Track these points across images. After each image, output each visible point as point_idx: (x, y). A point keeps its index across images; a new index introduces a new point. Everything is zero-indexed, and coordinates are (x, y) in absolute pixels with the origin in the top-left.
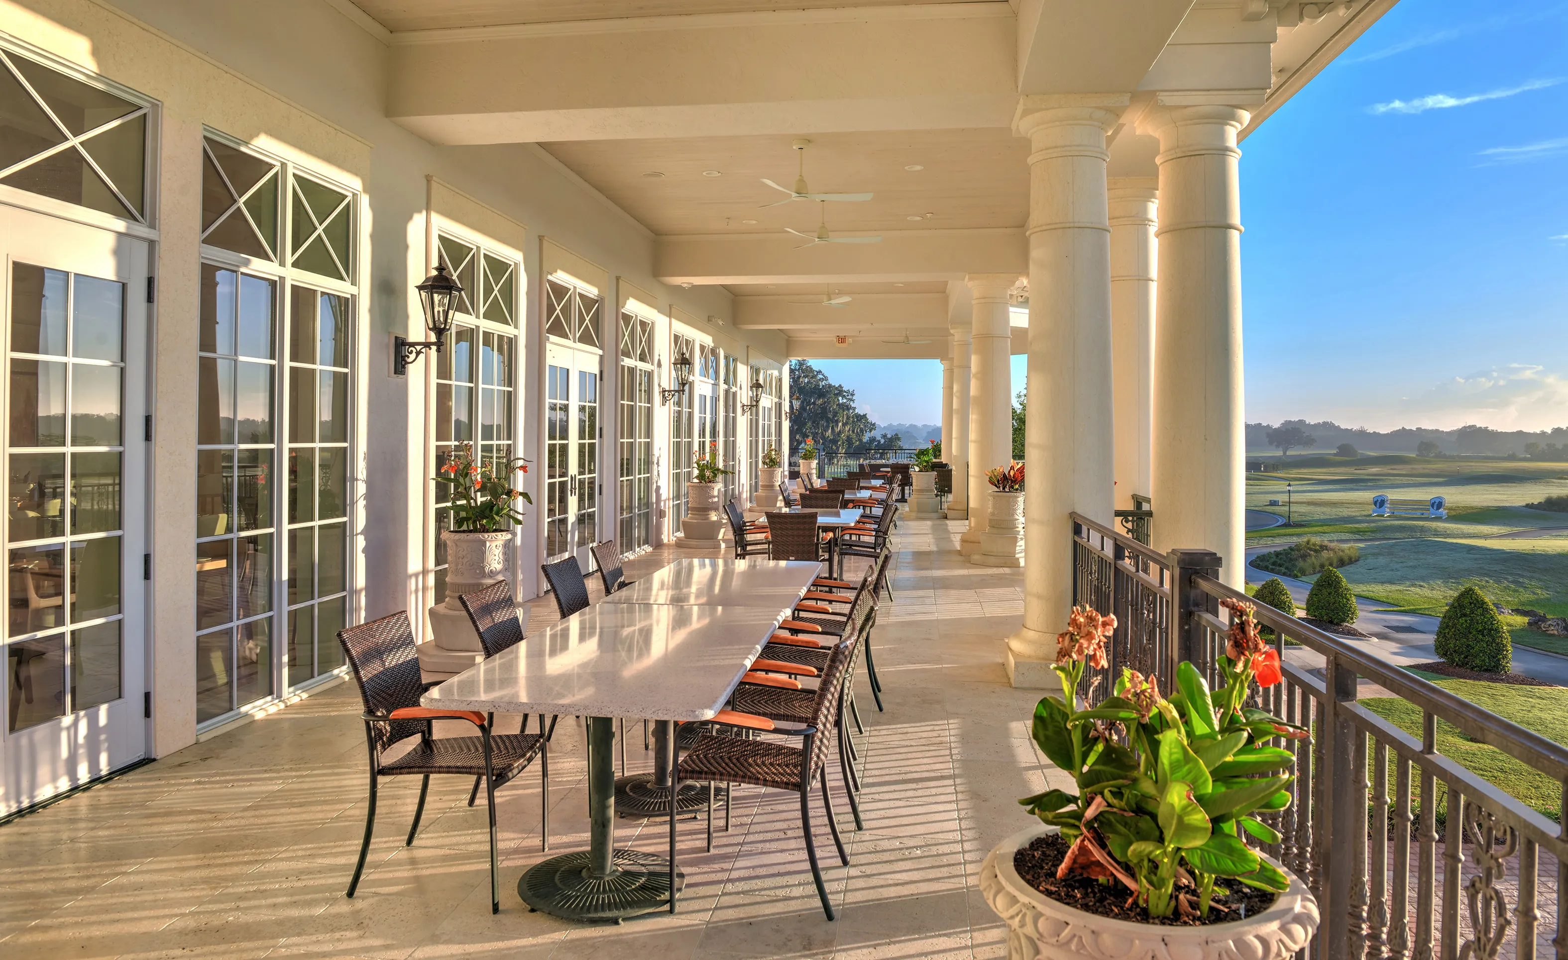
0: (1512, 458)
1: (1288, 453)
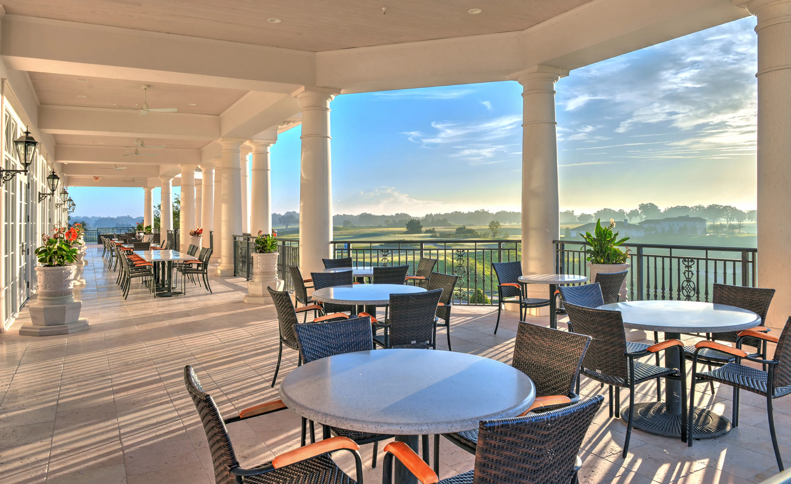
0: (380, 227)
1: (288, 227)
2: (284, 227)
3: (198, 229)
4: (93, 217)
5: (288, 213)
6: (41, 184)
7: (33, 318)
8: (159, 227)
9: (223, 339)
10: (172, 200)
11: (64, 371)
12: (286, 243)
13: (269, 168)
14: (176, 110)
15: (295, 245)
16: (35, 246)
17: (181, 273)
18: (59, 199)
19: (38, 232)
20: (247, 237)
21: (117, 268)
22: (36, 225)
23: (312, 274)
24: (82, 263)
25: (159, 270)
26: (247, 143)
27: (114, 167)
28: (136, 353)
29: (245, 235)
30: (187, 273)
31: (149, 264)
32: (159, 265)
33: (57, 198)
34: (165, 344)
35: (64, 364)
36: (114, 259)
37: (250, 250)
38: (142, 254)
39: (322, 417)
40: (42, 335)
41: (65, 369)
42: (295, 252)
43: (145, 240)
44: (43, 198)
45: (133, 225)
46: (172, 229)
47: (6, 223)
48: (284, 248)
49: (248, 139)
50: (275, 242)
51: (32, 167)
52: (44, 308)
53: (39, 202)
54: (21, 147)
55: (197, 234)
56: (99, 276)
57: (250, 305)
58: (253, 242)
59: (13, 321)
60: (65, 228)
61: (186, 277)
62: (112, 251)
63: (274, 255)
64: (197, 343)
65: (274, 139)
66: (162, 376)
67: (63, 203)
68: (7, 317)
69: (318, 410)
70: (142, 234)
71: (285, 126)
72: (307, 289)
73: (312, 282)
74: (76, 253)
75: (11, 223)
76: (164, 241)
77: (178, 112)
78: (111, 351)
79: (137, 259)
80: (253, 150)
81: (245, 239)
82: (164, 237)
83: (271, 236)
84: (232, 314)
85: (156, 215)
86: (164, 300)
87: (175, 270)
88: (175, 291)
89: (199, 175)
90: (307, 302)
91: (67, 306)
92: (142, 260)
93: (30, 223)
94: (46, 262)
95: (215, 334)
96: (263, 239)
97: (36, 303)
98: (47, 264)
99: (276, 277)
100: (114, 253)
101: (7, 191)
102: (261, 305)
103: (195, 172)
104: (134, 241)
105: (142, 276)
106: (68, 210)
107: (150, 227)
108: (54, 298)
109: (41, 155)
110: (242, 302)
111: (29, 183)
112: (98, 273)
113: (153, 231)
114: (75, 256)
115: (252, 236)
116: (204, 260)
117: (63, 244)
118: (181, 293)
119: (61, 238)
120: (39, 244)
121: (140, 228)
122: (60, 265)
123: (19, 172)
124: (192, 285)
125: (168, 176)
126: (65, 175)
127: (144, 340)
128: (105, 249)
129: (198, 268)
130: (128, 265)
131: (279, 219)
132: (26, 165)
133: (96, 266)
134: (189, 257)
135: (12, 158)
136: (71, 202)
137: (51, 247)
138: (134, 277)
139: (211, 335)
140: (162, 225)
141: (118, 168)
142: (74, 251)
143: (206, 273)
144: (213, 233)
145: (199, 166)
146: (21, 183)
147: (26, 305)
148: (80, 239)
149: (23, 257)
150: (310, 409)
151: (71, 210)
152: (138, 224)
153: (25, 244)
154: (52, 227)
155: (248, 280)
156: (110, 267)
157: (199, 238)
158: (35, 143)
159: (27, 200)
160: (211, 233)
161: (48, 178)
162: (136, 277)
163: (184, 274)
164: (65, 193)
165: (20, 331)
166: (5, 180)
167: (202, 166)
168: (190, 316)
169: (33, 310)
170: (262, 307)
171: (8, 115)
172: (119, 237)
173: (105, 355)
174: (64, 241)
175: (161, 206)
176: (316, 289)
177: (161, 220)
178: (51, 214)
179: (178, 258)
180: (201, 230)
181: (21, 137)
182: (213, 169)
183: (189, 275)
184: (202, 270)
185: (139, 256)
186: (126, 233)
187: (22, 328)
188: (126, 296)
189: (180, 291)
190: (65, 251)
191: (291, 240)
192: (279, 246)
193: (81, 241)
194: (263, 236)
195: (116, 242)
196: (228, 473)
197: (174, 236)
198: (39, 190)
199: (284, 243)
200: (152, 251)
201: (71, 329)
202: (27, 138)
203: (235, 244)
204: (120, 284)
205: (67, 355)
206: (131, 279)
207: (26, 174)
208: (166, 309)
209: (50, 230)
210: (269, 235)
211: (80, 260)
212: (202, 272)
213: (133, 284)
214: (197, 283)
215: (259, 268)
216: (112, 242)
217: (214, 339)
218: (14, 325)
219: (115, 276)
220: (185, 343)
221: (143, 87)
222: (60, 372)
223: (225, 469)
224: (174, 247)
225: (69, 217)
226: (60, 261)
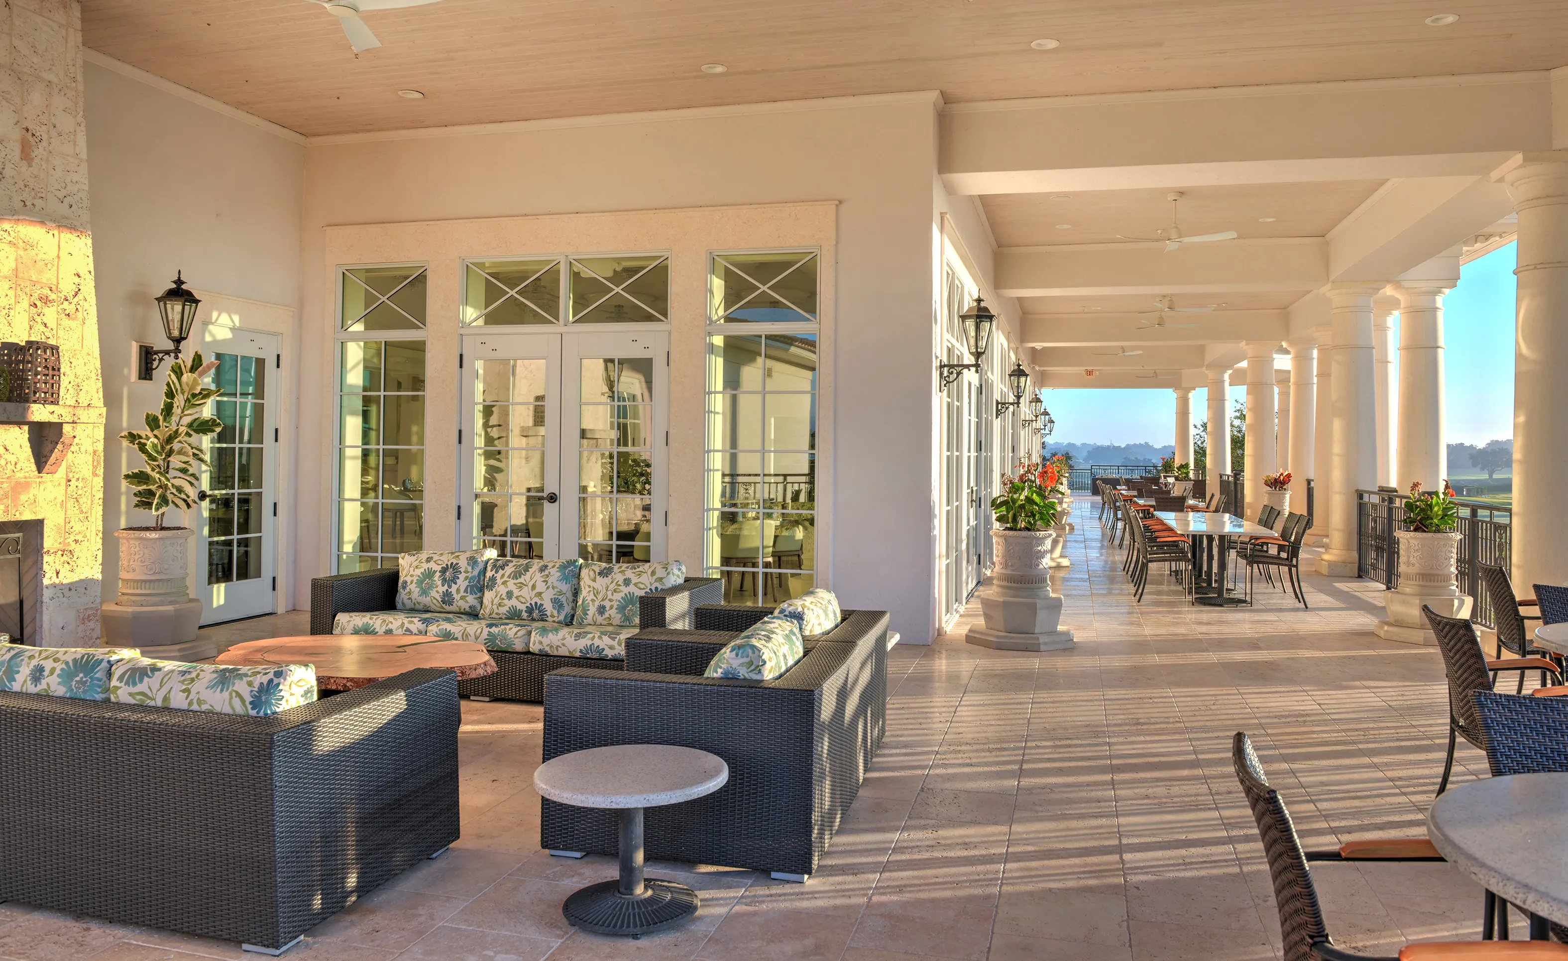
1: (1495, 476)
2: (1484, 476)
3: (1282, 474)
4: (1084, 444)
5: (1494, 443)
6: (1000, 386)
7: (987, 617)
8: (1205, 467)
9: (1326, 707)
10: (1230, 413)
11: (1033, 716)
12: (1481, 512)
13: (1441, 342)
14: (1235, 235)
15: (1500, 518)
16: (991, 493)
17: (1245, 561)
18: (1028, 411)
19: (994, 469)
20: (1388, 494)
21: (1125, 542)
22: (991, 457)
23: (1537, 588)
24: (1065, 529)
25: (1202, 552)
26: (1389, 291)
27: (1120, 352)
28: (1155, 705)
29: (1382, 490)
30: (1258, 563)
31: (1182, 539)
32: (1201, 543)
33: (1026, 410)
34: (1210, 698)
35: (1032, 703)
36: (1120, 525)
37: (1395, 524)
38: (1170, 518)
39: (1518, 890)
40: (1000, 647)
41: (1035, 713)
42: (1500, 534)
43: (1176, 492)
44: (1003, 410)
45: (1154, 461)
46: (1229, 471)
47: (949, 453)
48: (1473, 523)
49: (1389, 282)
50: (1452, 508)
51: (987, 359)
52: (1003, 602)
53: (997, 417)
54: (970, 324)
55: (1278, 484)
56: (1094, 554)
57: (1390, 642)
58: (1400, 508)
59: (956, 618)
60: (1037, 464)
61: (1256, 570)
62: (1116, 509)
63: (1450, 539)
64: (1272, 704)
65: (1452, 280)
66: (1201, 757)
67: (1034, 418)
68: (947, 611)
69: (1509, 875)
70: (1171, 480)
71: (1478, 245)
72: (1525, 621)
73: (1537, 607)
74: (1055, 510)
75: (956, 454)
76: (1213, 495)
77: (1238, 238)
78: (1111, 694)
79: (1160, 527)
80: (1402, 306)
81: (1383, 500)
82: (1213, 487)
83: (1442, 496)
84: (1349, 658)
85: (1199, 443)
86: (1210, 612)
87: (1233, 554)
88: (1231, 596)
89: (1283, 362)
90: (1524, 653)
91: (1040, 603)
92: (1170, 529)
93: (984, 454)
94: (1008, 523)
95: (1310, 693)
96: (1422, 501)
97: (991, 592)
98: (1008, 525)
99: (1454, 588)
100: (1119, 513)
101: (949, 400)
102: (1416, 645)
103: (1275, 356)
104: (1155, 492)
105: (1170, 561)
106: (1043, 432)
107: (1185, 466)
108: (1019, 585)
109: (1000, 332)
110: (1372, 634)
111: (981, 386)
112: (1092, 548)
113: (1191, 475)
114: (1053, 514)
115: (1400, 493)
116: (1293, 538)
117: (1035, 491)
118: (1245, 601)
119: (1031, 481)
120: (997, 490)
121: (1168, 467)
122: (1029, 530)
123: (968, 367)
124: (1266, 588)
125: (1221, 366)
126: (1037, 368)
127: (1171, 684)
128: (1104, 504)
129: (1279, 554)
130: (1144, 537)
131: (1472, 457)
132: (978, 355)
133: (1088, 535)
134: (1263, 531)
135: (957, 345)
136: (1047, 417)
137: (1015, 496)
138: (1155, 561)
139: (1302, 694)
140: (1209, 462)
141: (1126, 354)
142: (1052, 506)
143: (1296, 566)
144: (1312, 484)
145: (1284, 345)
146: (970, 384)
147: (976, 594)
148: (1062, 484)
149: (972, 511)
150: (1490, 869)
151: (1047, 431)
152: (1163, 459)
153: (975, 489)
154: (1016, 462)
155: (1388, 588)
156: (1112, 539)
157: (1283, 492)
158: (991, 318)
159: (978, 415)
160: (1309, 482)
161: (1010, 376)
162: (1159, 561)
163: (1250, 563)
164: (1038, 400)
165: (967, 636)
166: (948, 382)
167: (1290, 342)
168: (1260, 648)
169: (987, 604)
170: (1413, 651)
171: (950, 273)
172: (1129, 483)
173: (1101, 700)
174: (1036, 487)
175: (1208, 426)
176: (1546, 623)
177: (1208, 452)
178: (1015, 437)
179: (1241, 530)
180: (1289, 476)
181: (970, 309)
182: (1313, 348)
183: (1261, 566)
184: (1287, 559)
185: (1165, 521)
186: (1141, 477)
187: (970, 631)
188: (1139, 596)
189: (1242, 597)
190: (1037, 504)
191: (1491, 508)
192: (1462, 519)
193: (1064, 488)
194: (1424, 493)
195: (1123, 492)
196: (1307, 949)
197: (1232, 486)
198: (997, 396)
199: (1474, 513)
200: (1191, 514)
201: (1045, 643)
202: (980, 309)
203: (1362, 508)
204: (1130, 573)
205: (1037, 688)
206: (1150, 564)
207: (977, 371)
208: (1214, 629)
209: (1014, 467)
210: (1436, 493)
211: (1060, 522)
212: (1287, 563)
213: (1153, 575)
214: (1278, 584)
215: (1414, 565)
216: (1117, 492)
217: (1309, 703)
218: (959, 624)
219: (1120, 557)
220: (1248, 701)
221: (1171, 197)
222: (1025, 716)
223: (1303, 939)
224: (1232, 509)
225: (1043, 443)
226: (1029, 522)
